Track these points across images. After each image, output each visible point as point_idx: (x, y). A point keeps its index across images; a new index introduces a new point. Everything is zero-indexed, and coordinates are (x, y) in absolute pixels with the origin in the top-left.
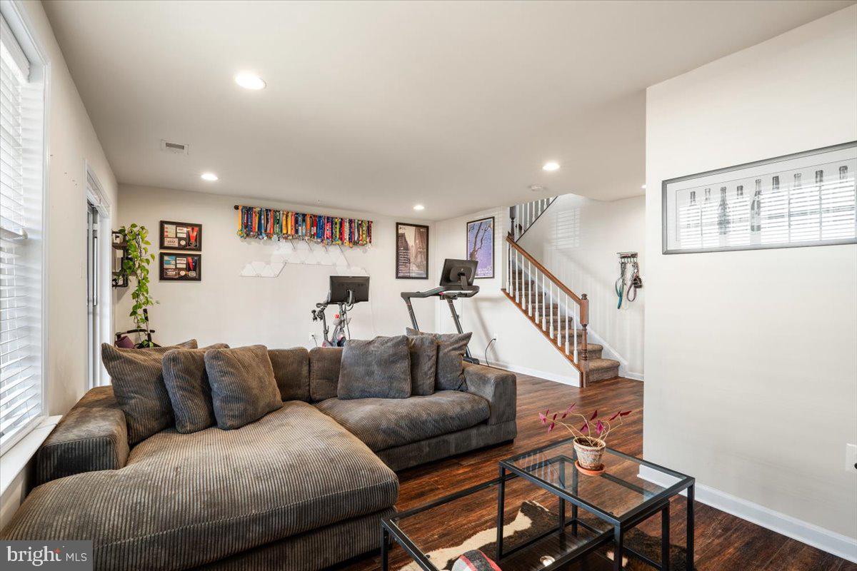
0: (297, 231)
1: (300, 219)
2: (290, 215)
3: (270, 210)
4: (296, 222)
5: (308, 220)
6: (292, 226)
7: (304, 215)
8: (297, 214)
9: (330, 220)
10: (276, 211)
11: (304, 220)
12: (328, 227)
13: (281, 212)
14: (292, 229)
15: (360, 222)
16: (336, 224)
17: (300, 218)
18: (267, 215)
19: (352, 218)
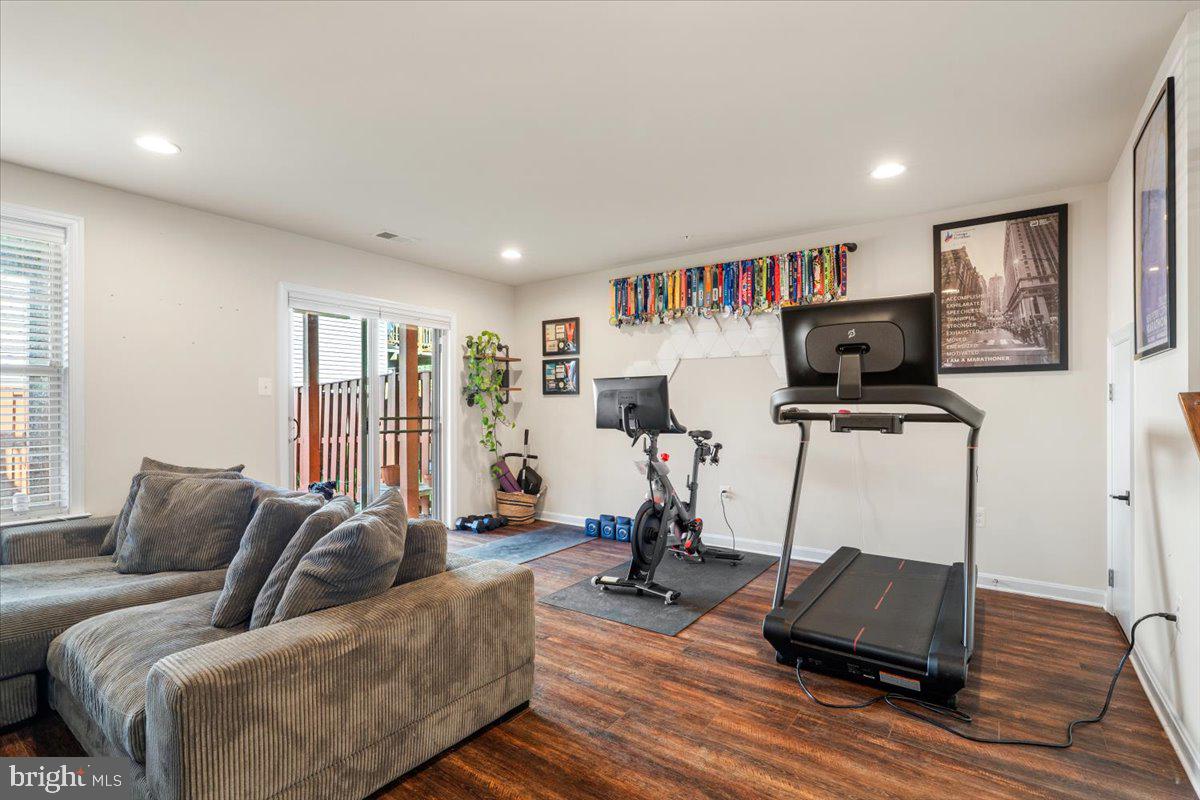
0: (689, 302)
1: (695, 278)
2: (677, 274)
3: (649, 276)
4: (689, 285)
5: (708, 276)
6: (681, 293)
7: (701, 270)
8: (689, 270)
9: (748, 266)
10: (657, 275)
11: (701, 279)
12: (744, 283)
13: (665, 274)
14: (681, 299)
15: (815, 253)
16: (761, 270)
17: (693, 278)
18: (646, 285)
19: (796, 249)
